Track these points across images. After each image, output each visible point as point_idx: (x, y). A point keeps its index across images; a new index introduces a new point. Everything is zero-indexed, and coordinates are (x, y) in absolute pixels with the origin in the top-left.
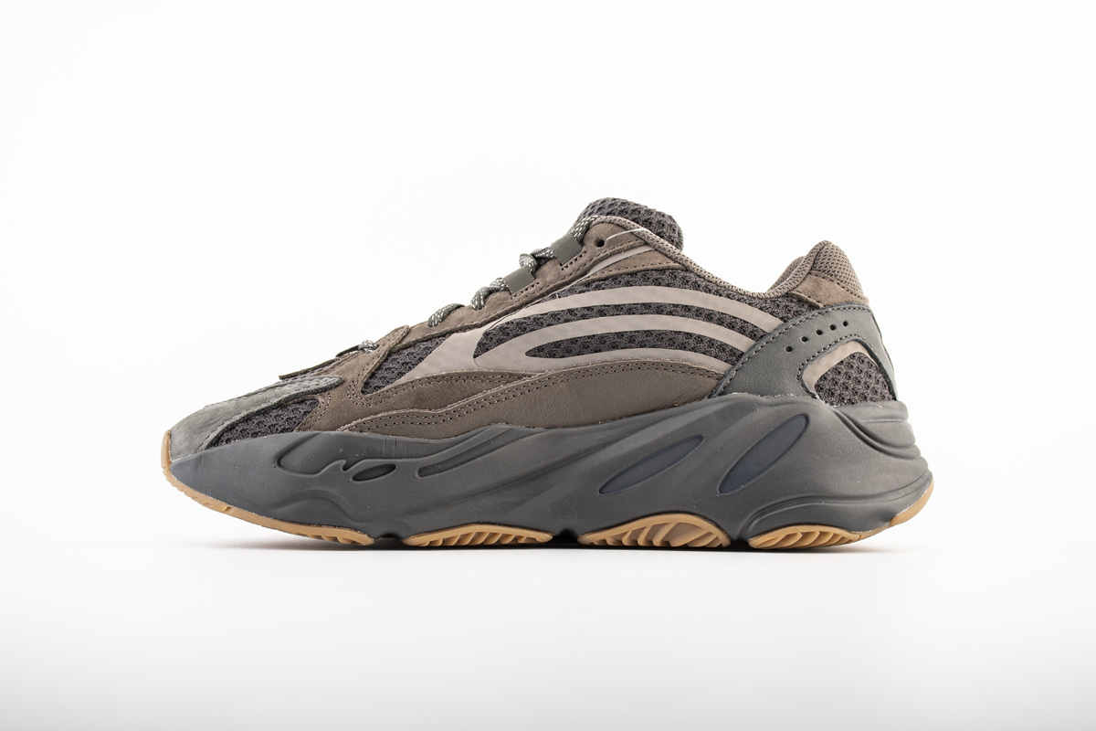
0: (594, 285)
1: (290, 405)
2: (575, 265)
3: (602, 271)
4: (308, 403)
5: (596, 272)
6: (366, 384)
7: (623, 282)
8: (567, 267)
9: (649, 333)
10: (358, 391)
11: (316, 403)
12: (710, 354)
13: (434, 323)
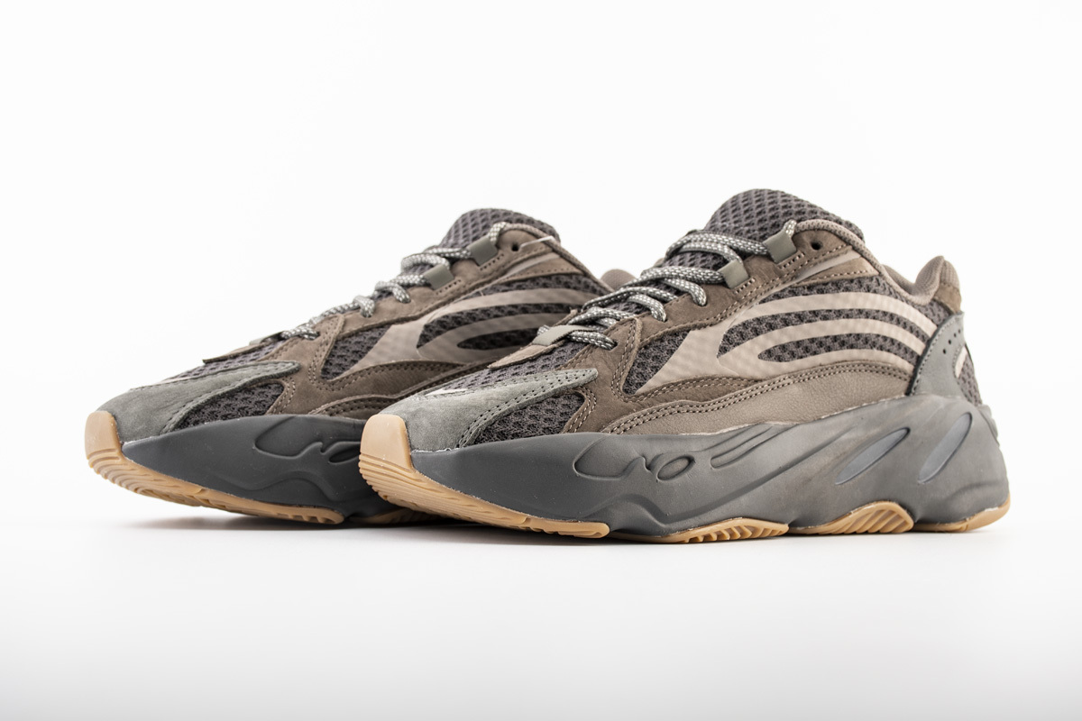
0: (515, 285)
1: (254, 388)
2: (494, 266)
3: (520, 273)
4: (273, 387)
5: (514, 274)
6: (325, 371)
7: (541, 283)
8: (485, 267)
9: (858, 336)
10: (621, 388)
11: (582, 399)
12: (899, 356)
13: (664, 318)
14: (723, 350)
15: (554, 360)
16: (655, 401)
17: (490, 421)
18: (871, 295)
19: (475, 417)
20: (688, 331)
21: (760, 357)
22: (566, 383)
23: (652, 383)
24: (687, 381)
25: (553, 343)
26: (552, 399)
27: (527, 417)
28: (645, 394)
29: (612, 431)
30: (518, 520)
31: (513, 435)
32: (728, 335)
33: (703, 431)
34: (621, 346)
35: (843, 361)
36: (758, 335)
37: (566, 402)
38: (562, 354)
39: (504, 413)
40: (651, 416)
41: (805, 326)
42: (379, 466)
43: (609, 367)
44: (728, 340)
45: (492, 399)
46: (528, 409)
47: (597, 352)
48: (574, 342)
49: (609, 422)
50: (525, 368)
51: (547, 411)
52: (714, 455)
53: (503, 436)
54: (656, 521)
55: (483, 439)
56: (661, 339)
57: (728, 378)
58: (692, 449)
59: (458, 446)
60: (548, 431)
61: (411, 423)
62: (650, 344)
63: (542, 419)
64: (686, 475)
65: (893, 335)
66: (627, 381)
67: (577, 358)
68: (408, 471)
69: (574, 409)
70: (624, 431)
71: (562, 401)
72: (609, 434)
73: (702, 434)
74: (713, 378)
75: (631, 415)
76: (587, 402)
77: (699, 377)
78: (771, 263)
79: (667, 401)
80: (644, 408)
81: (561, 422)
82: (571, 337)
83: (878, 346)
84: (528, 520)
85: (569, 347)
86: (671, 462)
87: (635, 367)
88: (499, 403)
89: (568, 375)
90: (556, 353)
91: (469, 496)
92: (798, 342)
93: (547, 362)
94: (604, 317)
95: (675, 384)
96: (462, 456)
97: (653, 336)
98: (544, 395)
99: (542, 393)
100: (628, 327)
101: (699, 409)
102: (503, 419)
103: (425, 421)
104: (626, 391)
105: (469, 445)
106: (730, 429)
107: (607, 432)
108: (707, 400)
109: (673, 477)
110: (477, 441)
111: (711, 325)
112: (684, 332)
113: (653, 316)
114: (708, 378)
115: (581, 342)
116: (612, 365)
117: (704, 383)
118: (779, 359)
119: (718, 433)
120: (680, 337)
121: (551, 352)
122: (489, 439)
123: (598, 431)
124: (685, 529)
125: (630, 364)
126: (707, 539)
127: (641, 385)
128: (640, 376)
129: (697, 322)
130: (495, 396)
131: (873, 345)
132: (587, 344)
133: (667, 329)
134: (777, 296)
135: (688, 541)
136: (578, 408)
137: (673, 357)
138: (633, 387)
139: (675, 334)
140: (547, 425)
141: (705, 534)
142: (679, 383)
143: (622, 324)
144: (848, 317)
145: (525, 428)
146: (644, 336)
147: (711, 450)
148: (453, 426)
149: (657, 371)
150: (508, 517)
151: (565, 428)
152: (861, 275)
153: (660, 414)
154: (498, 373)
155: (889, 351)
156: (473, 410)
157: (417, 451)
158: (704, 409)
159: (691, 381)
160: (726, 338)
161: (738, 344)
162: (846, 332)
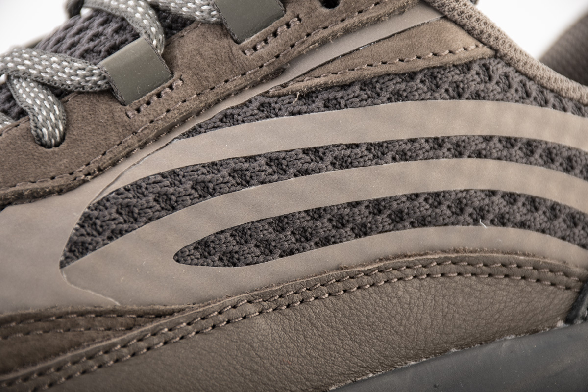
9: (437, 197)
12: (555, 234)
18: (465, 105)
21: (180, 257)
35: (397, 256)
36: (174, 209)
41: (293, 183)
44: (93, 225)
65: (534, 190)
78: (226, 42)
83: (491, 216)
92: (280, 219)
111: (60, 192)
118: (231, 260)
131: (479, 216)
134: (229, 119)
144: (404, 156)
152: (436, 62)
155: (523, 225)
160: (88, 221)
161: (121, 233)
162: (401, 191)
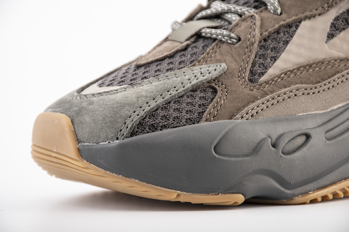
10: (247, 78)
11: (215, 91)
13: (279, 11)
14: (331, 36)
15: (189, 56)
16: (275, 88)
17: (142, 116)
19: (129, 114)
20: (300, 22)
22: (201, 78)
23: (272, 72)
24: (301, 67)
25: (187, 40)
26: (190, 93)
27: (172, 110)
28: (267, 82)
29: (242, 118)
30: (172, 195)
31: (161, 127)
32: (335, 22)
33: (317, 110)
34: (245, 40)
37: (202, 95)
38: (195, 50)
39: (153, 108)
40: (273, 101)
42: (51, 156)
43: (235, 60)
44: (335, 27)
45: (141, 96)
46: (172, 104)
47: (224, 47)
48: (205, 38)
49: (239, 110)
50: (165, 65)
51: (188, 103)
52: (327, 129)
53: (154, 128)
54: (282, 189)
55: (137, 132)
56: (278, 32)
57: (336, 60)
58: (307, 126)
59: (117, 139)
60: (190, 121)
61: (76, 120)
62: (268, 37)
63: (184, 112)
64: (305, 149)
66: (251, 71)
67: (208, 54)
68: (76, 160)
69: (209, 100)
70: (252, 116)
71: (199, 94)
72: (240, 121)
73: (316, 112)
74: (322, 62)
75: (257, 103)
76: (219, 93)
77: (311, 62)
79: (285, 87)
80: (267, 94)
81: (200, 113)
82: (201, 33)
84: (178, 195)
85: (200, 43)
86: (293, 139)
87: (257, 59)
88: (148, 99)
89: (202, 70)
90: (190, 49)
91: (130, 179)
93: (183, 59)
94: (227, 13)
95: (292, 71)
96: (121, 147)
97: (270, 30)
98: (184, 91)
99: (182, 89)
100: (249, 23)
101: (313, 91)
102: (152, 114)
103: (87, 119)
104: (251, 81)
105: (126, 137)
106: (340, 105)
107: (238, 119)
108: (319, 82)
109: (294, 151)
110: (133, 134)
111: (320, 15)
112: (297, 24)
113: (269, 11)
114: (319, 62)
115: (210, 38)
116: (237, 58)
117: (315, 67)
119: (329, 110)
120: (294, 28)
121: (185, 49)
122: (143, 132)
123: (231, 118)
124: (306, 193)
125: (253, 56)
126: (325, 199)
127: (263, 74)
128: (261, 66)
129: (308, 13)
130: (144, 94)
132: (215, 40)
133: (282, 23)
135: (309, 202)
136: (213, 99)
137: (289, 47)
138: (256, 77)
139: (289, 26)
140: (188, 116)
141: (323, 195)
142: (294, 69)
143: (244, 20)
145: (171, 120)
146: (263, 30)
147: (325, 126)
148: (111, 122)
149: (275, 60)
150: (162, 194)
151: (204, 118)
153: (280, 99)
154: (142, 69)
156: (127, 107)
157: (83, 144)
158: (317, 90)
159: (304, 67)
160: (333, 25)
161: (344, 29)
